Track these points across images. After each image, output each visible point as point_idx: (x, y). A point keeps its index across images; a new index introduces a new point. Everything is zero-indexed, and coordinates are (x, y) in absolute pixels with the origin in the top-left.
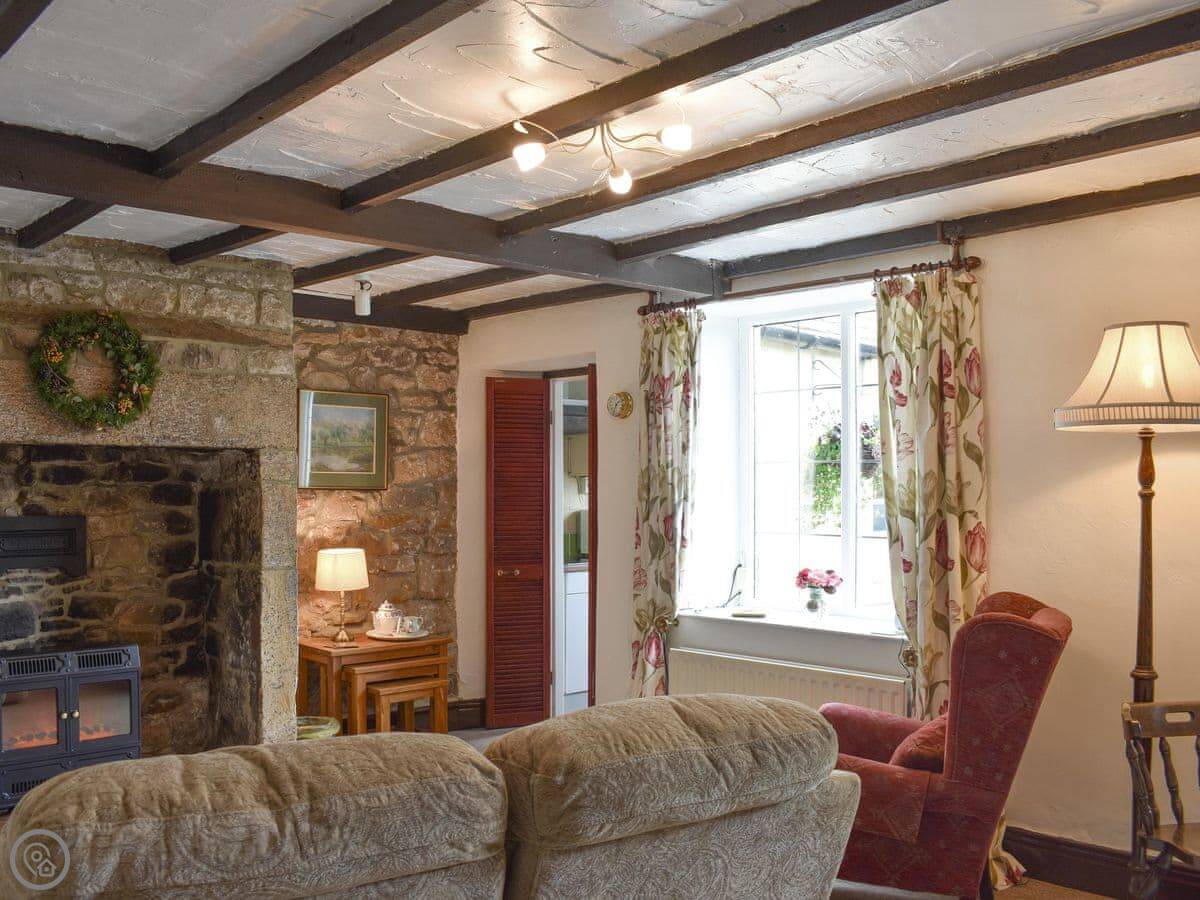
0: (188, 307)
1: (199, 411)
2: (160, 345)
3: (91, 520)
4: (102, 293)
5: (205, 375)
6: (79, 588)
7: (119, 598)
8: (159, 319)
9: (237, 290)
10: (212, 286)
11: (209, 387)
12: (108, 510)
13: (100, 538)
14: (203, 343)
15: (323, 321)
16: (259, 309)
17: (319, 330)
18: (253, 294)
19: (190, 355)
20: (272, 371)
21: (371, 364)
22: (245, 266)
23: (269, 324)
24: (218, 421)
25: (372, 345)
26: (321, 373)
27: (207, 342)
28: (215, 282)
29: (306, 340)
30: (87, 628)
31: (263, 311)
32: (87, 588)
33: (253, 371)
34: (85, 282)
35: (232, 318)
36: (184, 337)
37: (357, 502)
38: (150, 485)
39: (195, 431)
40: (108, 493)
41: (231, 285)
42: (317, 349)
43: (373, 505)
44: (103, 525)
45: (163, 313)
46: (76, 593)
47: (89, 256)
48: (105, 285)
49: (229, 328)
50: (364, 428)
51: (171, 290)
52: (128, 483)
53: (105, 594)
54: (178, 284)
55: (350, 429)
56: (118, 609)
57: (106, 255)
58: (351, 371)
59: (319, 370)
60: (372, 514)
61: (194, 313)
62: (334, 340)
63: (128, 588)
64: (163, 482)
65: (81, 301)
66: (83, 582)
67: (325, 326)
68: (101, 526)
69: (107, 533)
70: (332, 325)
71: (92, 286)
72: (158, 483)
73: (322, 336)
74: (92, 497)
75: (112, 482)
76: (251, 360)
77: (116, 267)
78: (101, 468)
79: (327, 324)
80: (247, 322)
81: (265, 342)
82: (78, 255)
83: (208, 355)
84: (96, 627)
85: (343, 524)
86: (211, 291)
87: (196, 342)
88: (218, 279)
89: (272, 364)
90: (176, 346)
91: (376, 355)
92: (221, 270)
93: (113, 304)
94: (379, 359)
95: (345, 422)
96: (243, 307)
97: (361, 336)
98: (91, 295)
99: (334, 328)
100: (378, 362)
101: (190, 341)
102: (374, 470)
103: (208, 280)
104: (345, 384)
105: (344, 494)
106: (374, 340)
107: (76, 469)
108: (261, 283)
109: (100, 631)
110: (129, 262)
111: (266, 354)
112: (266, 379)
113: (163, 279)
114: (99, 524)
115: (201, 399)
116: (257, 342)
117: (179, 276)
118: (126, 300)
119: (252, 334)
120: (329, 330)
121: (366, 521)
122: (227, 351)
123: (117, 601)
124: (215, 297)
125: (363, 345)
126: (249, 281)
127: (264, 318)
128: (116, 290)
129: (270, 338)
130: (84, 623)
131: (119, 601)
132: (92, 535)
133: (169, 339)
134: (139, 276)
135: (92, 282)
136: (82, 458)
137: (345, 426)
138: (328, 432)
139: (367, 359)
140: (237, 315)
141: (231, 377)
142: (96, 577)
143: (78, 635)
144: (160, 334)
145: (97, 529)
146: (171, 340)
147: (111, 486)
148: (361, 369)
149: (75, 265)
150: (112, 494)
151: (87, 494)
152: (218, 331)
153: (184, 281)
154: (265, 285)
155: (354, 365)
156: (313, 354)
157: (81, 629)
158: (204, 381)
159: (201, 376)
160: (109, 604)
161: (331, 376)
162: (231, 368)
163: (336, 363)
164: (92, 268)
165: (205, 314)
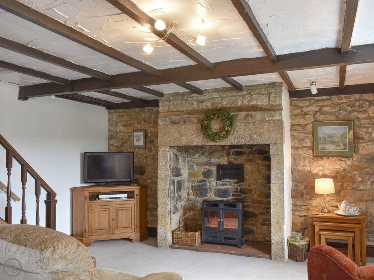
0: (246, 103)
1: (249, 133)
2: (237, 115)
3: (245, 166)
4: (221, 103)
5: (251, 122)
6: (242, 185)
7: (253, 189)
8: (238, 107)
9: (261, 94)
10: (253, 95)
11: (252, 126)
12: (250, 163)
13: (248, 171)
14: (250, 113)
15: (324, 97)
16: (269, 99)
17: (322, 100)
18: (268, 95)
19: (246, 117)
20: (274, 119)
21: (346, 110)
22: (264, 86)
23: (273, 103)
24: (255, 136)
25: (346, 102)
26: (323, 116)
27: (252, 112)
28: (254, 93)
29: (317, 105)
30: (244, 197)
31: (270, 100)
32: (244, 185)
33: (267, 119)
34: (216, 100)
35: (260, 104)
36: (244, 111)
37: (341, 162)
38: (263, 156)
39: (248, 140)
40: (250, 158)
41: (260, 93)
42: (322, 107)
43: (349, 163)
44: (248, 167)
45: (238, 105)
46: (242, 187)
47: (218, 93)
48: (222, 101)
49: (259, 107)
50: (343, 134)
51: (241, 98)
52: (256, 155)
53: (249, 188)
54: (243, 96)
55: (336, 135)
56: (253, 192)
57: (222, 92)
58: (337, 113)
59: (323, 114)
60: (348, 166)
61: (248, 104)
62: (329, 103)
63: (255, 186)
64: (266, 155)
65: (216, 106)
66: (244, 184)
67: (324, 98)
68: (248, 168)
69: (250, 170)
70: (328, 97)
71: (218, 101)
72: (264, 155)
73: (323, 102)
74: (245, 159)
75: (251, 155)
76: (266, 116)
77: (224, 95)
78: (248, 151)
79: (325, 98)
80: (265, 104)
81: (272, 109)
82: (214, 94)
83: (252, 116)
84: (247, 197)
85: (335, 170)
86: (253, 96)
87: (248, 113)
88: (255, 92)
89: (274, 116)
90: (242, 114)
91: (348, 106)
92: (255, 89)
93: (224, 105)
94: (349, 107)
95: (333, 132)
96: (263, 99)
97: (341, 100)
98: (219, 104)
99: (329, 99)
100: (349, 108)
101: (246, 112)
102: (348, 149)
103: (252, 93)
104: (334, 118)
105: (334, 159)
106: (347, 100)
107: (241, 151)
108: (269, 90)
109: (248, 198)
110: (228, 93)
111: (271, 113)
112: (271, 121)
113: (239, 96)
114: (247, 167)
115: (250, 130)
116: (268, 110)
117: (243, 94)
118: (227, 104)
119: (267, 107)
120: (326, 100)
121: (346, 169)
122: (258, 114)
123: (252, 190)
124: (254, 98)
125: (342, 103)
126: (266, 91)
127: (270, 102)
128: (224, 101)
129: (274, 108)
130: (244, 195)
131: (253, 190)
132: (246, 170)
133: (239, 113)
134: (231, 96)
135: (218, 100)
136: (242, 148)
137: (333, 134)
138: (326, 136)
139: (344, 108)
140: (261, 102)
141: (259, 122)
142: (248, 182)
143: (242, 199)
144: (237, 112)
145: (247, 168)
146: (240, 113)
147: (251, 156)
148: (341, 112)
149: (214, 96)
150: (251, 158)
151: (244, 158)
152: (255, 108)
153: (245, 95)
154: (271, 91)
155: (338, 111)
156: (320, 109)
157: (243, 197)
158: (250, 124)
159: (249, 123)
160: (250, 191)
161: (328, 116)
162: (259, 119)
163: (330, 111)
164: (219, 96)
165: (251, 104)
